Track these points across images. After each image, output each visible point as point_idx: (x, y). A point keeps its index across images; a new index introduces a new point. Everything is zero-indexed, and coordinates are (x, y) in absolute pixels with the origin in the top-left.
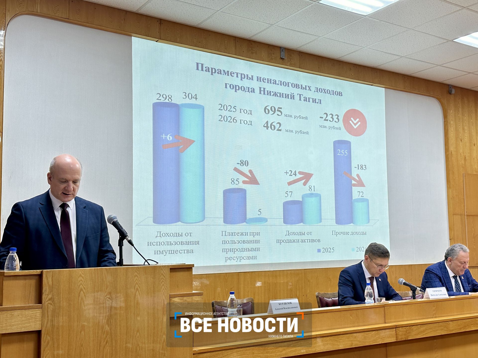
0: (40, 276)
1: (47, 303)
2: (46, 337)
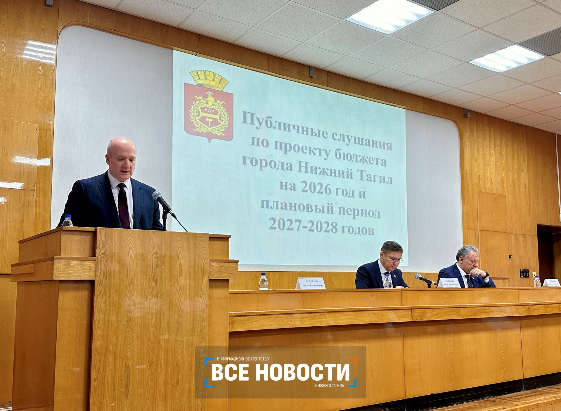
0: (94, 233)
1: (100, 256)
2: (99, 287)
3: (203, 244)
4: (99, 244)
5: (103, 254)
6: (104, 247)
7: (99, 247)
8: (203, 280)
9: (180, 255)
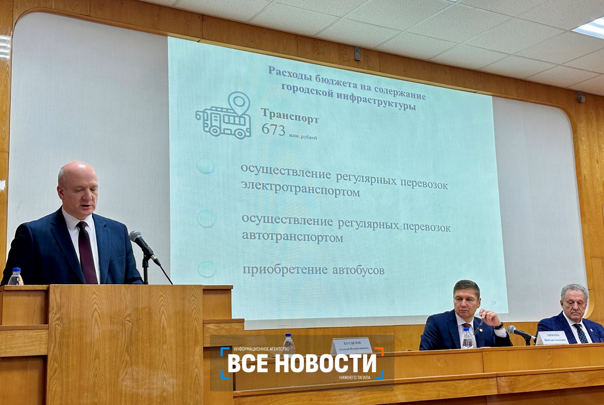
0: (47, 292)
1: (55, 323)
2: (53, 364)
3: (195, 299)
4: (53, 306)
5: (58, 319)
6: (59, 310)
7: (53, 311)
8: (196, 349)
9: (163, 315)
